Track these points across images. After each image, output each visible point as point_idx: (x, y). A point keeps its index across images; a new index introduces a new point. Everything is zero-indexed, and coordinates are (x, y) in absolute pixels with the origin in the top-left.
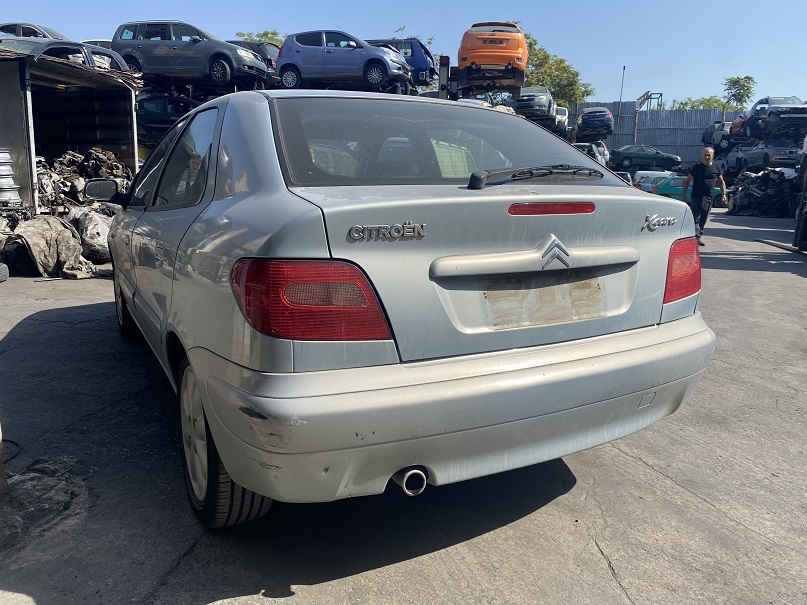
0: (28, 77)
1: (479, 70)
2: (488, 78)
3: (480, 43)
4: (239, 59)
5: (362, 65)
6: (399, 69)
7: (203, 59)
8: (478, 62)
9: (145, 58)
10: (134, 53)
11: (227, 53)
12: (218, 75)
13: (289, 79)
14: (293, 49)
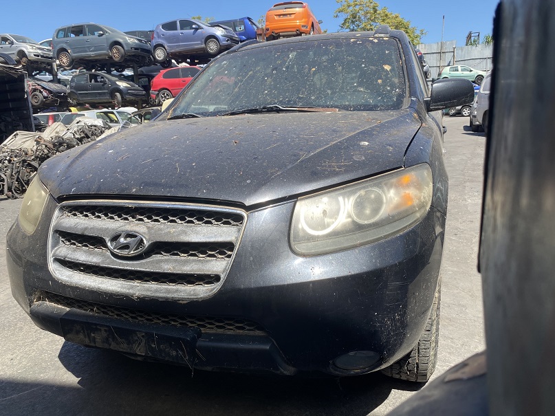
3: (277, 18)
4: (128, 44)
5: (203, 40)
6: (228, 40)
7: (106, 45)
8: (276, 31)
9: (71, 49)
10: (65, 46)
11: (121, 40)
12: (116, 55)
13: (160, 55)
14: (160, 34)
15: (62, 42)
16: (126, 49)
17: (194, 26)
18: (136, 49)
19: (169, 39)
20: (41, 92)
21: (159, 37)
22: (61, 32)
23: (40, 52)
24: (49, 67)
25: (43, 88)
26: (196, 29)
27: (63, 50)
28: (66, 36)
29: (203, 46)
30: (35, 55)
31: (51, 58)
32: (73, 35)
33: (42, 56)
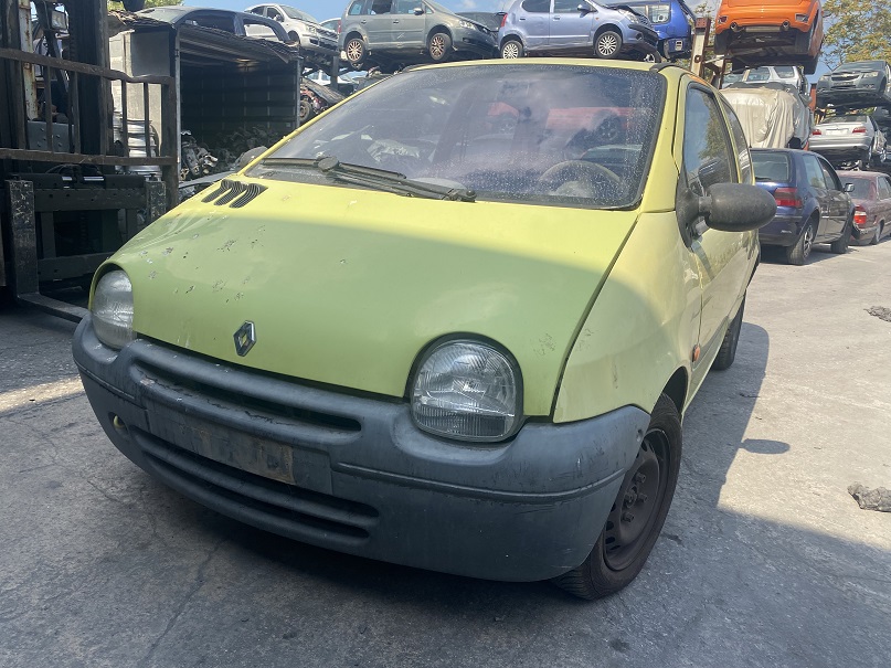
0: (177, 47)
1: (741, 33)
2: (760, 45)
4: (459, 32)
5: (593, 33)
6: (639, 36)
7: (424, 33)
8: (740, 23)
9: (368, 33)
10: (359, 28)
11: (450, 25)
12: (437, 50)
13: (510, 53)
14: (518, 17)
15: (356, 22)
16: (454, 39)
17: (580, 7)
18: (471, 41)
19: (531, 28)
20: (310, 100)
21: (514, 22)
22: (356, 6)
23: (319, 36)
24: (328, 63)
25: (315, 95)
26: (585, 11)
27: (355, 35)
28: (364, 12)
29: (591, 43)
30: (311, 41)
31: (335, 48)
32: (373, 13)
33: (322, 44)
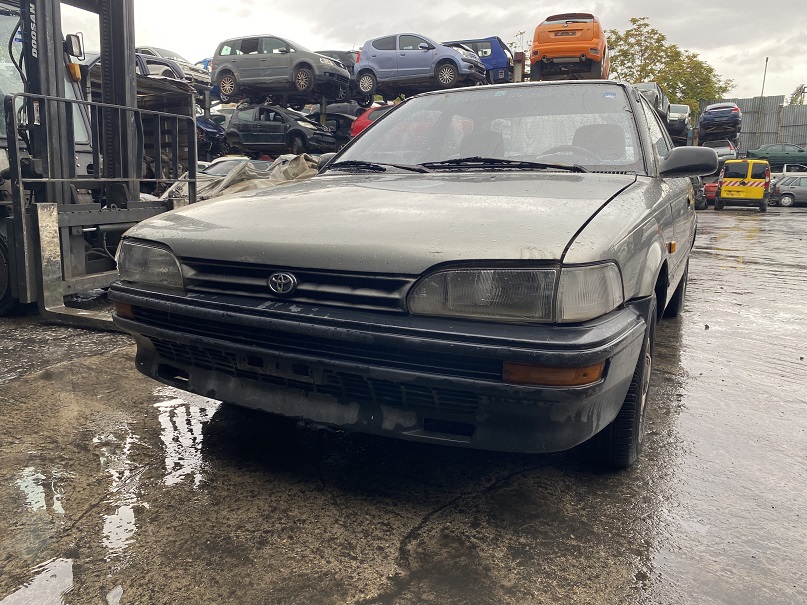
1: (552, 64)
2: (565, 73)
3: (552, 36)
4: (321, 67)
5: (433, 66)
6: (470, 68)
7: (290, 69)
8: (549, 56)
9: (239, 70)
10: (229, 66)
12: (302, 83)
13: (366, 84)
14: (370, 54)
15: (227, 61)
16: (316, 74)
18: (331, 75)
19: (382, 62)
21: (367, 59)
22: (226, 47)
26: (426, 48)
27: (227, 72)
28: (233, 52)
29: (433, 73)
32: (241, 53)
33: (196, 80)
